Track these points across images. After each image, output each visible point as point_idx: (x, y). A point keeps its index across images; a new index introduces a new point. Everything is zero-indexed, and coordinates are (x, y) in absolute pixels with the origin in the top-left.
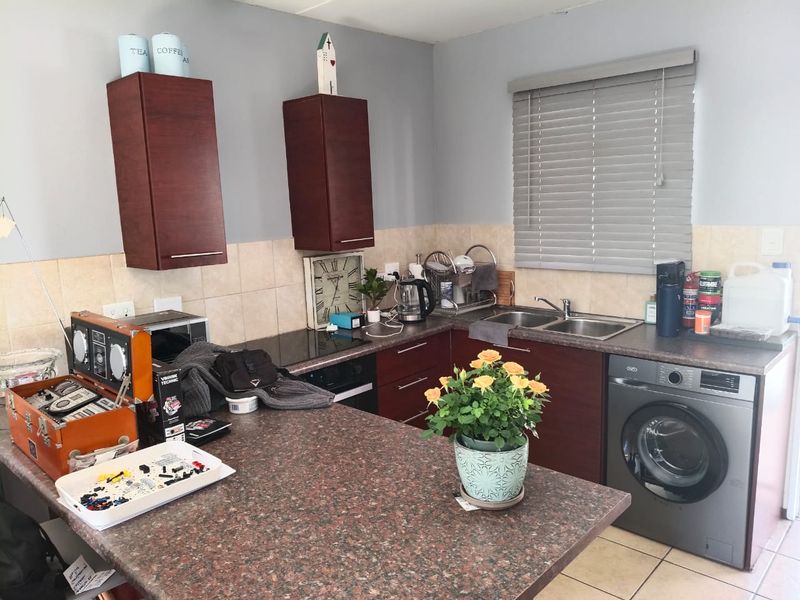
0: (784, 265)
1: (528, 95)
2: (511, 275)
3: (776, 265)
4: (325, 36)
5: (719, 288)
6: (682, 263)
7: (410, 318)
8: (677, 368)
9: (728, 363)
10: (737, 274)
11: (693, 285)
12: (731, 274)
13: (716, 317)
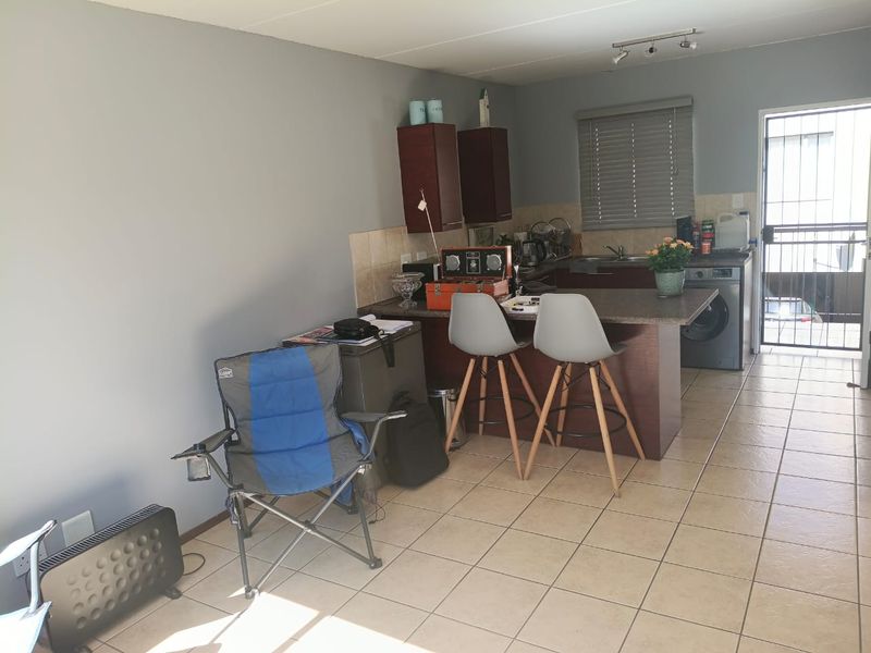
0: (745, 213)
1: (586, 122)
2: (580, 236)
3: (741, 213)
4: (483, 91)
5: (713, 228)
6: (690, 218)
7: (531, 264)
8: (700, 270)
9: (725, 263)
10: (721, 221)
11: (697, 229)
12: (718, 221)
13: (713, 244)
